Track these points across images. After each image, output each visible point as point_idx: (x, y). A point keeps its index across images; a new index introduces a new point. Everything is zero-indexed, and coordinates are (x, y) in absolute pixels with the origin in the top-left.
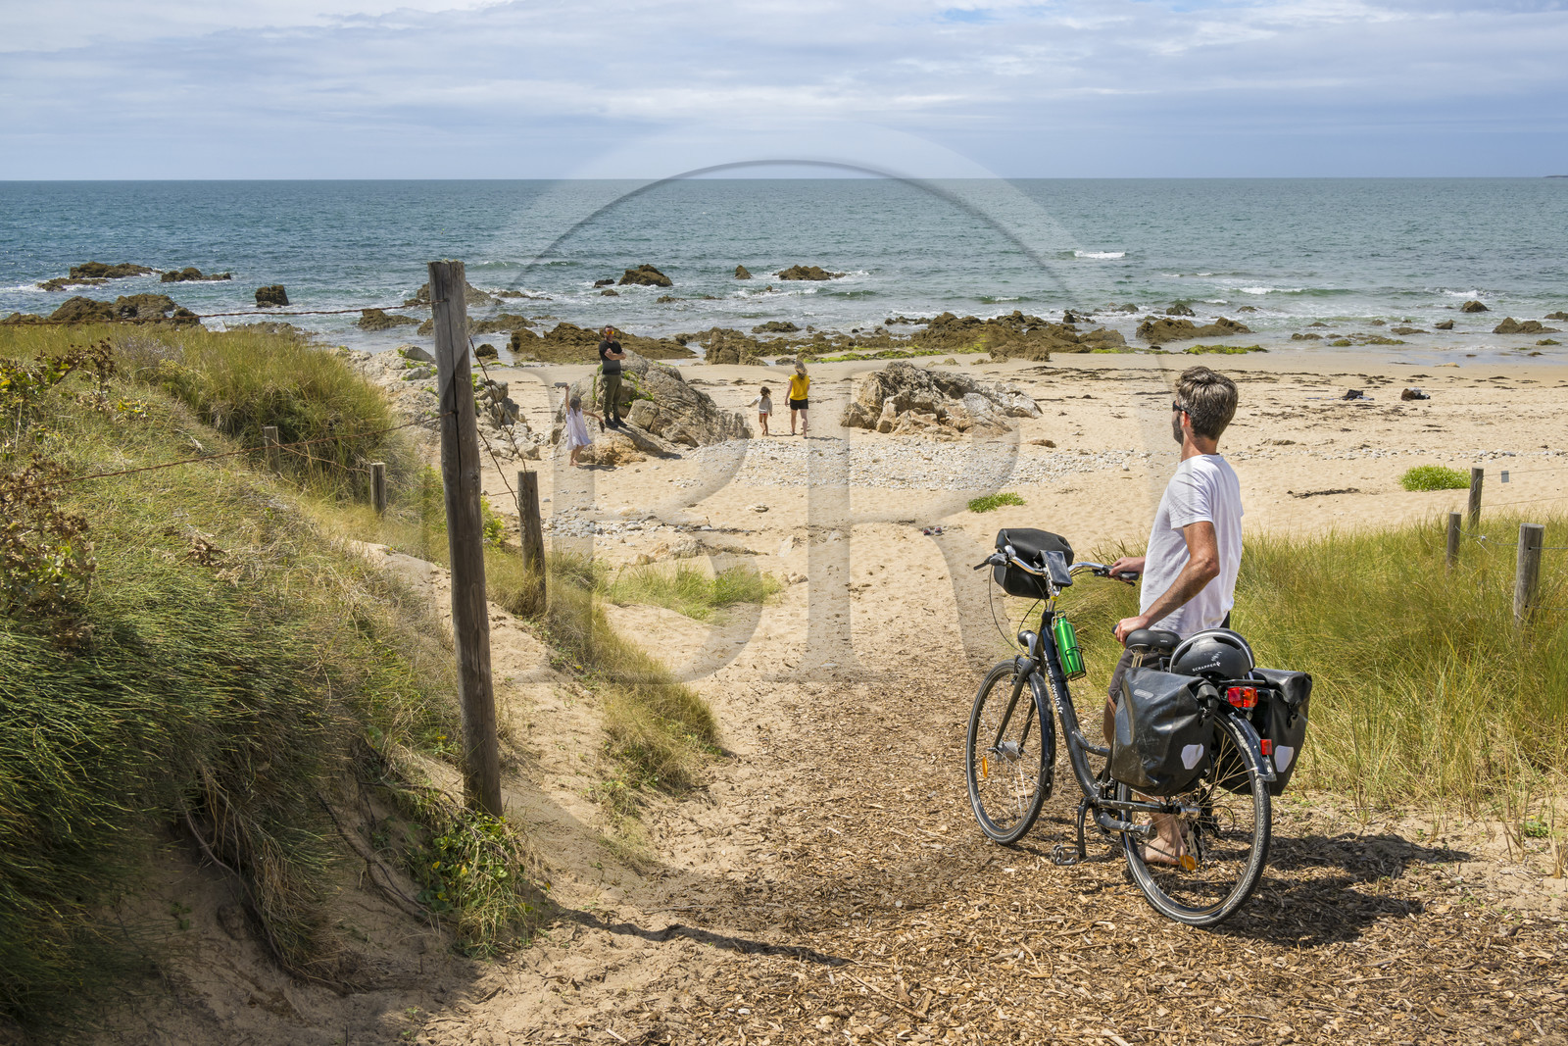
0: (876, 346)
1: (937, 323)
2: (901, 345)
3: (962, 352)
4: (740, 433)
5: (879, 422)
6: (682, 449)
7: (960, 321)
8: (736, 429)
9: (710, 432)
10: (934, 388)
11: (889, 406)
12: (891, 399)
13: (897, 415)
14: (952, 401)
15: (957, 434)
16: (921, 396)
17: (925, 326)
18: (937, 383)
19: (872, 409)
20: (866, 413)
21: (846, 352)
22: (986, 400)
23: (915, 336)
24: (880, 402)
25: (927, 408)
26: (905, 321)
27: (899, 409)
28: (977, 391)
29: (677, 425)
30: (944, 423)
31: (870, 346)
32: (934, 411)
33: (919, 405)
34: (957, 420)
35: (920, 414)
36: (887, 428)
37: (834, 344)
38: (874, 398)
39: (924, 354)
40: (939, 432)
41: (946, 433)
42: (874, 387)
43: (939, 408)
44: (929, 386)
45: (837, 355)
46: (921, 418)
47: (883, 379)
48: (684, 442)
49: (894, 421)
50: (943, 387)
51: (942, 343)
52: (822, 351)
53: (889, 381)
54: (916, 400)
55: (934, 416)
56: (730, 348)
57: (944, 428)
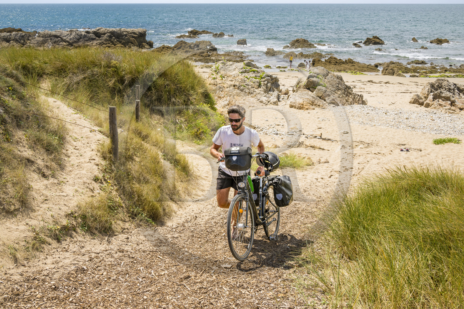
4: (360, 102)
5: (425, 103)
8: (359, 100)
9: (347, 101)
10: (456, 91)
11: (431, 97)
12: (432, 94)
13: (433, 101)
15: (458, 111)
16: (447, 94)
18: (458, 89)
19: (425, 97)
20: (421, 99)
24: (428, 95)
25: (447, 99)
27: (434, 99)
29: (332, 97)
30: (454, 106)
32: (450, 100)
33: (444, 97)
34: (460, 105)
35: (443, 101)
36: (428, 106)
38: (427, 93)
40: (450, 109)
41: (453, 110)
42: (428, 89)
43: (452, 99)
44: (454, 90)
46: (443, 103)
47: (432, 86)
48: (333, 103)
49: (431, 103)
53: (435, 86)
54: (443, 95)
55: (449, 102)
56: (392, 69)
57: (453, 108)
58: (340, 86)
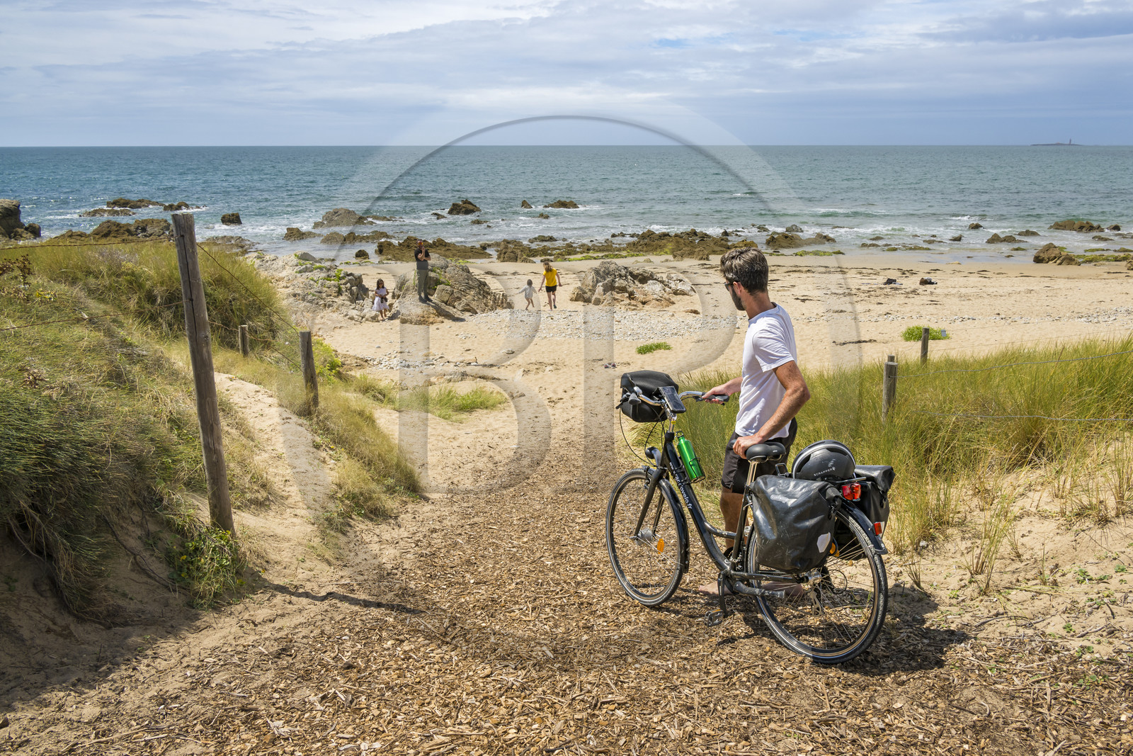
0: (603, 251)
1: (643, 236)
2: (619, 250)
3: (656, 255)
4: (505, 305)
5: (593, 298)
6: (467, 314)
7: (657, 235)
8: (502, 303)
9: (486, 305)
10: (629, 277)
11: (600, 289)
12: (600, 284)
13: (604, 294)
14: (640, 285)
15: (640, 305)
16: (619, 282)
17: (635, 239)
18: (631, 274)
19: (590, 290)
20: (586, 293)
21: (585, 255)
22: (661, 285)
23: (629, 244)
24: (594, 286)
25: (623, 290)
26: (623, 235)
27: (605, 291)
28: (655, 279)
29: (464, 301)
30: (633, 299)
31: (600, 251)
32: (627, 292)
33: (618, 288)
34: (641, 297)
35: (618, 293)
36: (598, 302)
37: (578, 250)
38: (591, 284)
39: (633, 256)
40: (629, 304)
41: (634, 305)
42: (591, 277)
43: (630, 290)
44: (626, 276)
45: (579, 256)
46: (618, 296)
47: (597, 272)
48: (469, 311)
49: (602, 298)
50: (634, 277)
51: (645, 249)
52: (569, 254)
53: (601, 273)
54: (617, 285)
55: (627, 295)
56: (512, 252)
57: (633, 302)
58: (470, 282)
